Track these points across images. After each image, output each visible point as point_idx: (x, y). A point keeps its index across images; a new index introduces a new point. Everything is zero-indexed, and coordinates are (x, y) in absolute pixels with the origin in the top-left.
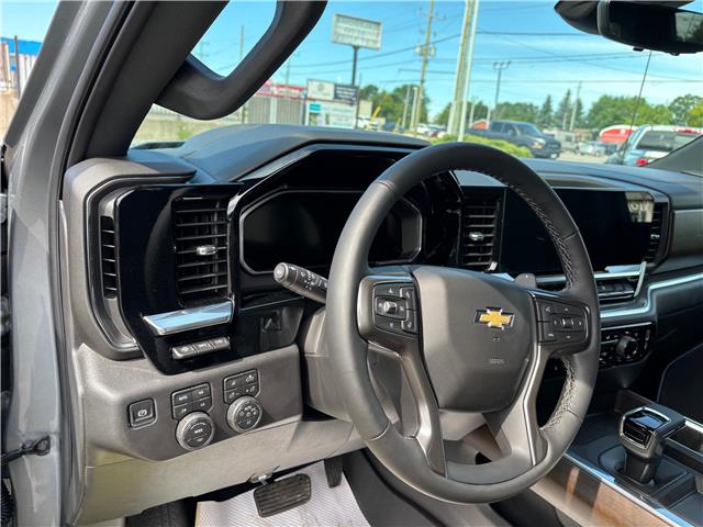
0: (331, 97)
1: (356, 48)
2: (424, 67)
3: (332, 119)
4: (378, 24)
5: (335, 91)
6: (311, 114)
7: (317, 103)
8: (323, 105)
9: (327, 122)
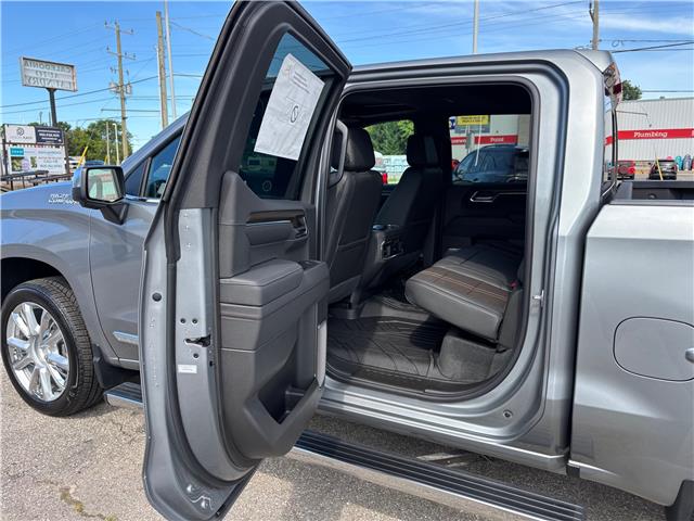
0: (34, 141)
1: (52, 91)
2: (123, 106)
3: (38, 162)
4: (72, 67)
5: (37, 134)
6: (13, 158)
7: (18, 147)
8: (26, 148)
9: (34, 165)
